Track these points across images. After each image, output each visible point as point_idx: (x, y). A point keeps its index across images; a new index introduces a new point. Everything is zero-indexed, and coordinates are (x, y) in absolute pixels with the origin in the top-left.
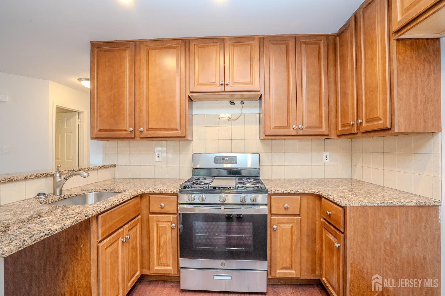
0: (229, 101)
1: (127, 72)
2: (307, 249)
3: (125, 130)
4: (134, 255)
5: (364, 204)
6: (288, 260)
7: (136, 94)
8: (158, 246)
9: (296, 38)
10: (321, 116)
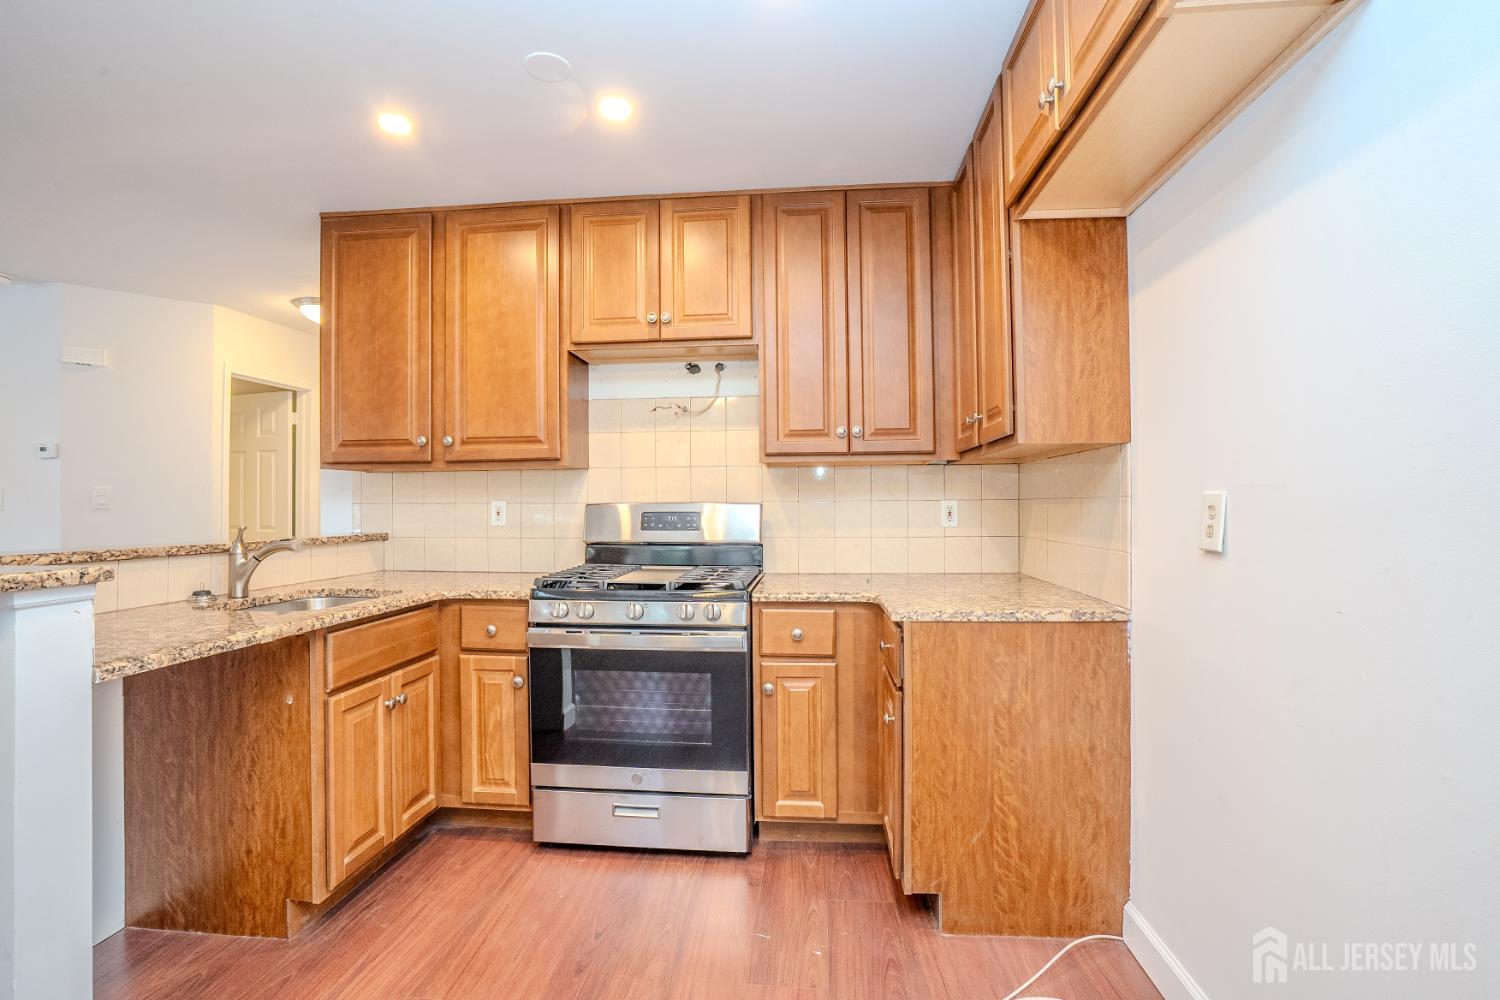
0: (685, 364)
1: (412, 293)
2: (856, 747)
3: (408, 443)
4: (419, 750)
5: (945, 617)
6: (805, 773)
7: (436, 350)
8: (482, 735)
9: (847, 194)
10: (913, 403)
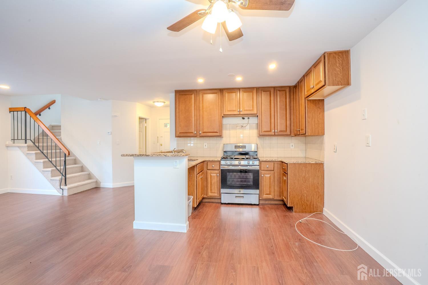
0: (241, 117)
1: (193, 105)
2: (277, 186)
3: (192, 133)
5: (294, 162)
6: (269, 191)
7: (197, 115)
8: (211, 184)
9: (274, 88)
10: (286, 126)
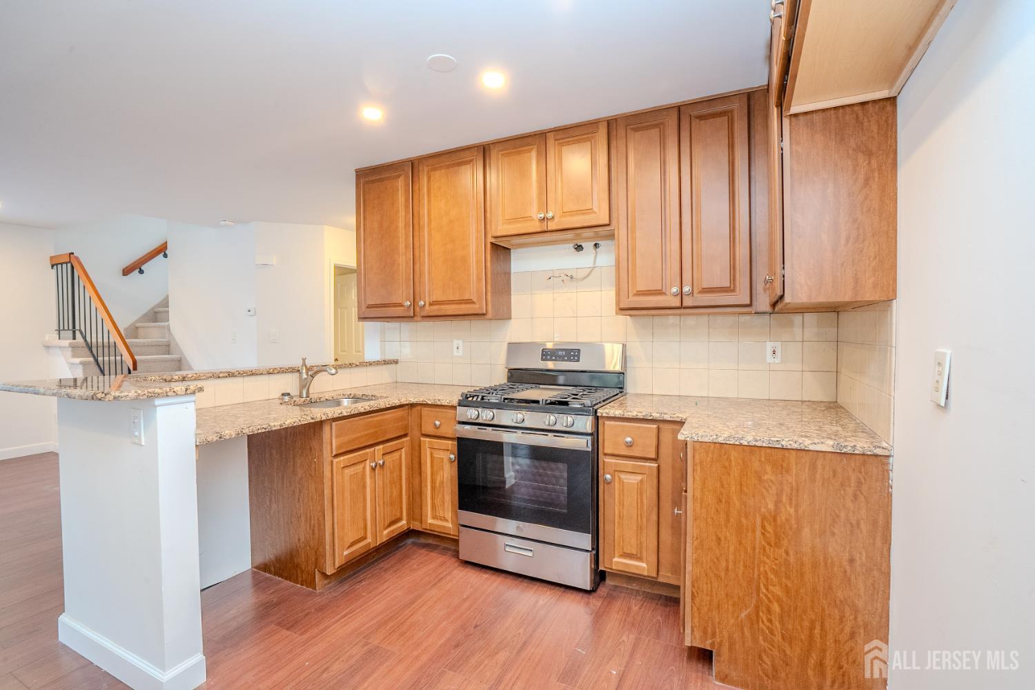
0: (572, 245)
1: (402, 213)
3: (400, 305)
4: (395, 493)
6: (634, 541)
7: (415, 247)
9: (679, 109)
10: (734, 268)
